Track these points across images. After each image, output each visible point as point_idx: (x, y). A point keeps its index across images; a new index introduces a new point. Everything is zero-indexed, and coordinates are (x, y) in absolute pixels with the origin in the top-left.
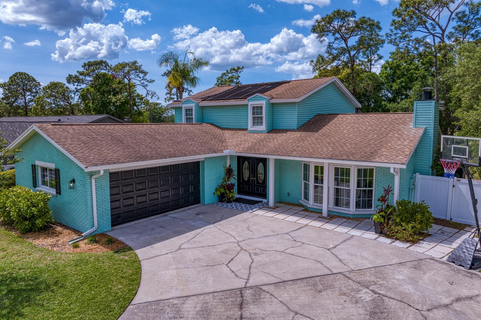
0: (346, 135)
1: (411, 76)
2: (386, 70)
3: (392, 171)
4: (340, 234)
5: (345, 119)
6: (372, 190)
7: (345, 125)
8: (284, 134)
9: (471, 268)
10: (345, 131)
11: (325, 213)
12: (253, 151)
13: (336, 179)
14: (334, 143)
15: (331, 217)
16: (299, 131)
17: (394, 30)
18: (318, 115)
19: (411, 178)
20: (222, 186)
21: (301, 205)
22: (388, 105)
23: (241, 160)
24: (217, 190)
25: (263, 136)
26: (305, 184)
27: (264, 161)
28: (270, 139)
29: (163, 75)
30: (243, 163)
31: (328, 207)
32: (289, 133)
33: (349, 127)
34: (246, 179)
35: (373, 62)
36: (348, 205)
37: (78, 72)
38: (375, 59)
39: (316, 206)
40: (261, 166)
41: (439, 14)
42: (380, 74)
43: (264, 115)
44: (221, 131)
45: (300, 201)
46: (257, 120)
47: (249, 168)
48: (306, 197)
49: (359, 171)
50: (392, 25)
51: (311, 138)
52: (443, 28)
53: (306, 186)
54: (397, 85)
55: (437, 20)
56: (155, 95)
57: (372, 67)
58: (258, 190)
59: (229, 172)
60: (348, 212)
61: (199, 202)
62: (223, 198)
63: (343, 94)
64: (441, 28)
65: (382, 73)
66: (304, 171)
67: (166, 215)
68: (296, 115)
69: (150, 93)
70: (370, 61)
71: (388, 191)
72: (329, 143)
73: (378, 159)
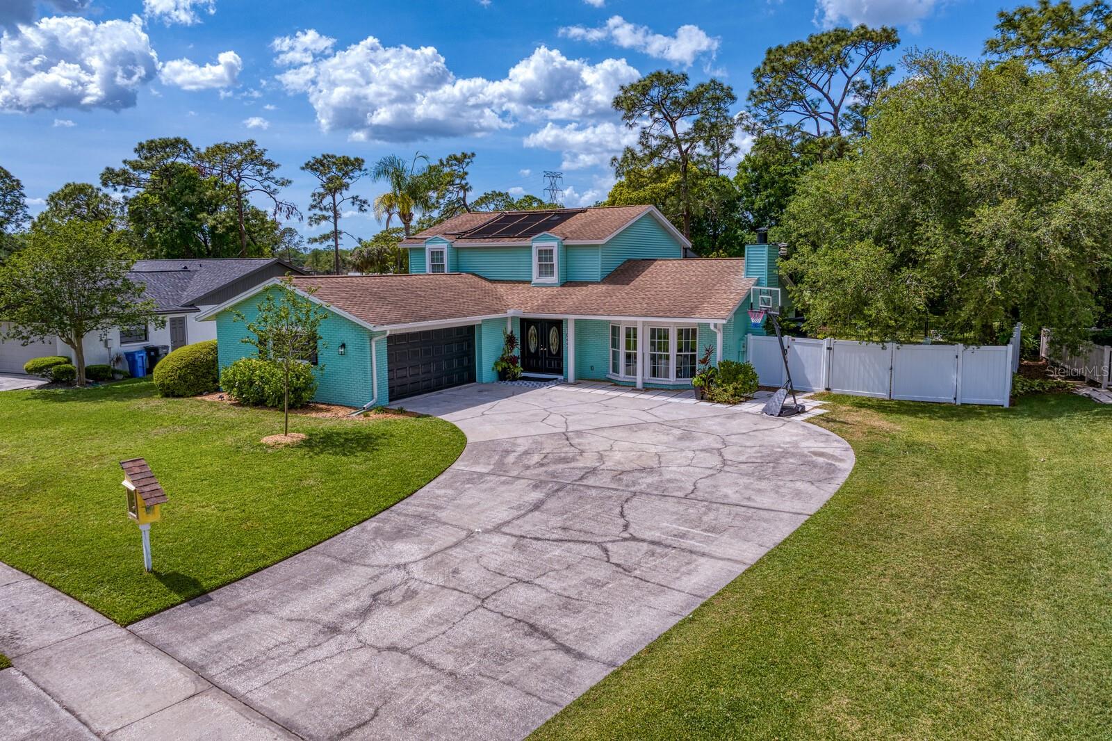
0: (665, 288)
1: (785, 186)
2: (746, 172)
3: (712, 327)
4: (656, 401)
5: (664, 267)
6: (695, 355)
7: (664, 275)
8: (585, 288)
9: (779, 416)
10: (664, 284)
11: (639, 385)
12: (547, 311)
13: (653, 344)
14: (649, 298)
15: (647, 389)
16: (604, 284)
17: (753, 108)
18: (629, 261)
19: (741, 339)
20: (503, 359)
21: (609, 380)
22: (747, 237)
23: (525, 323)
24: (496, 364)
25: (555, 290)
26: (614, 352)
27: (559, 324)
28: (565, 295)
29: (303, 169)
30: (528, 328)
31: (643, 379)
32: (590, 287)
33: (669, 278)
34: (533, 351)
35: (722, 159)
36: (667, 376)
37: (125, 162)
38: (726, 152)
39: (629, 378)
40: (553, 333)
41: (829, 80)
42: (735, 179)
43: (555, 262)
44: (492, 286)
45: (608, 376)
46: (546, 269)
47: (537, 336)
48: (616, 369)
49: (680, 332)
50: (750, 99)
51: (620, 293)
52: (836, 104)
53: (615, 355)
54: (762, 200)
55: (825, 90)
56: (294, 211)
57: (721, 166)
58: (550, 364)
59: (510, 340)
60: (668, 383)
61: (474, 381)
62: (504, 375)
63: (664, 229)
64: (832, 103)
65: (739, 178)
66: (612, 335)
67: (441, 393)
68: (600, 262)
69: (285, 208)
70: (717, 155)
71: (710, 352)
72: (643, 299)
73: (698, 315)
